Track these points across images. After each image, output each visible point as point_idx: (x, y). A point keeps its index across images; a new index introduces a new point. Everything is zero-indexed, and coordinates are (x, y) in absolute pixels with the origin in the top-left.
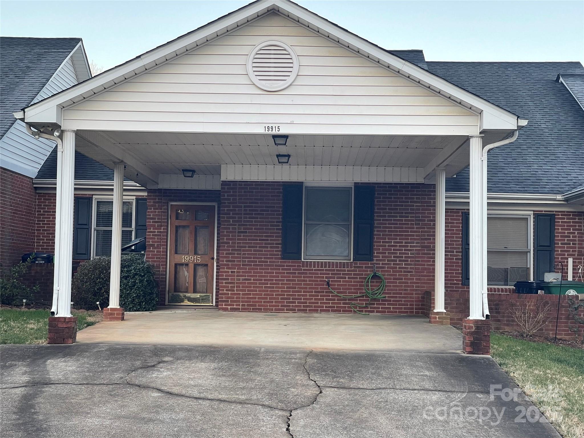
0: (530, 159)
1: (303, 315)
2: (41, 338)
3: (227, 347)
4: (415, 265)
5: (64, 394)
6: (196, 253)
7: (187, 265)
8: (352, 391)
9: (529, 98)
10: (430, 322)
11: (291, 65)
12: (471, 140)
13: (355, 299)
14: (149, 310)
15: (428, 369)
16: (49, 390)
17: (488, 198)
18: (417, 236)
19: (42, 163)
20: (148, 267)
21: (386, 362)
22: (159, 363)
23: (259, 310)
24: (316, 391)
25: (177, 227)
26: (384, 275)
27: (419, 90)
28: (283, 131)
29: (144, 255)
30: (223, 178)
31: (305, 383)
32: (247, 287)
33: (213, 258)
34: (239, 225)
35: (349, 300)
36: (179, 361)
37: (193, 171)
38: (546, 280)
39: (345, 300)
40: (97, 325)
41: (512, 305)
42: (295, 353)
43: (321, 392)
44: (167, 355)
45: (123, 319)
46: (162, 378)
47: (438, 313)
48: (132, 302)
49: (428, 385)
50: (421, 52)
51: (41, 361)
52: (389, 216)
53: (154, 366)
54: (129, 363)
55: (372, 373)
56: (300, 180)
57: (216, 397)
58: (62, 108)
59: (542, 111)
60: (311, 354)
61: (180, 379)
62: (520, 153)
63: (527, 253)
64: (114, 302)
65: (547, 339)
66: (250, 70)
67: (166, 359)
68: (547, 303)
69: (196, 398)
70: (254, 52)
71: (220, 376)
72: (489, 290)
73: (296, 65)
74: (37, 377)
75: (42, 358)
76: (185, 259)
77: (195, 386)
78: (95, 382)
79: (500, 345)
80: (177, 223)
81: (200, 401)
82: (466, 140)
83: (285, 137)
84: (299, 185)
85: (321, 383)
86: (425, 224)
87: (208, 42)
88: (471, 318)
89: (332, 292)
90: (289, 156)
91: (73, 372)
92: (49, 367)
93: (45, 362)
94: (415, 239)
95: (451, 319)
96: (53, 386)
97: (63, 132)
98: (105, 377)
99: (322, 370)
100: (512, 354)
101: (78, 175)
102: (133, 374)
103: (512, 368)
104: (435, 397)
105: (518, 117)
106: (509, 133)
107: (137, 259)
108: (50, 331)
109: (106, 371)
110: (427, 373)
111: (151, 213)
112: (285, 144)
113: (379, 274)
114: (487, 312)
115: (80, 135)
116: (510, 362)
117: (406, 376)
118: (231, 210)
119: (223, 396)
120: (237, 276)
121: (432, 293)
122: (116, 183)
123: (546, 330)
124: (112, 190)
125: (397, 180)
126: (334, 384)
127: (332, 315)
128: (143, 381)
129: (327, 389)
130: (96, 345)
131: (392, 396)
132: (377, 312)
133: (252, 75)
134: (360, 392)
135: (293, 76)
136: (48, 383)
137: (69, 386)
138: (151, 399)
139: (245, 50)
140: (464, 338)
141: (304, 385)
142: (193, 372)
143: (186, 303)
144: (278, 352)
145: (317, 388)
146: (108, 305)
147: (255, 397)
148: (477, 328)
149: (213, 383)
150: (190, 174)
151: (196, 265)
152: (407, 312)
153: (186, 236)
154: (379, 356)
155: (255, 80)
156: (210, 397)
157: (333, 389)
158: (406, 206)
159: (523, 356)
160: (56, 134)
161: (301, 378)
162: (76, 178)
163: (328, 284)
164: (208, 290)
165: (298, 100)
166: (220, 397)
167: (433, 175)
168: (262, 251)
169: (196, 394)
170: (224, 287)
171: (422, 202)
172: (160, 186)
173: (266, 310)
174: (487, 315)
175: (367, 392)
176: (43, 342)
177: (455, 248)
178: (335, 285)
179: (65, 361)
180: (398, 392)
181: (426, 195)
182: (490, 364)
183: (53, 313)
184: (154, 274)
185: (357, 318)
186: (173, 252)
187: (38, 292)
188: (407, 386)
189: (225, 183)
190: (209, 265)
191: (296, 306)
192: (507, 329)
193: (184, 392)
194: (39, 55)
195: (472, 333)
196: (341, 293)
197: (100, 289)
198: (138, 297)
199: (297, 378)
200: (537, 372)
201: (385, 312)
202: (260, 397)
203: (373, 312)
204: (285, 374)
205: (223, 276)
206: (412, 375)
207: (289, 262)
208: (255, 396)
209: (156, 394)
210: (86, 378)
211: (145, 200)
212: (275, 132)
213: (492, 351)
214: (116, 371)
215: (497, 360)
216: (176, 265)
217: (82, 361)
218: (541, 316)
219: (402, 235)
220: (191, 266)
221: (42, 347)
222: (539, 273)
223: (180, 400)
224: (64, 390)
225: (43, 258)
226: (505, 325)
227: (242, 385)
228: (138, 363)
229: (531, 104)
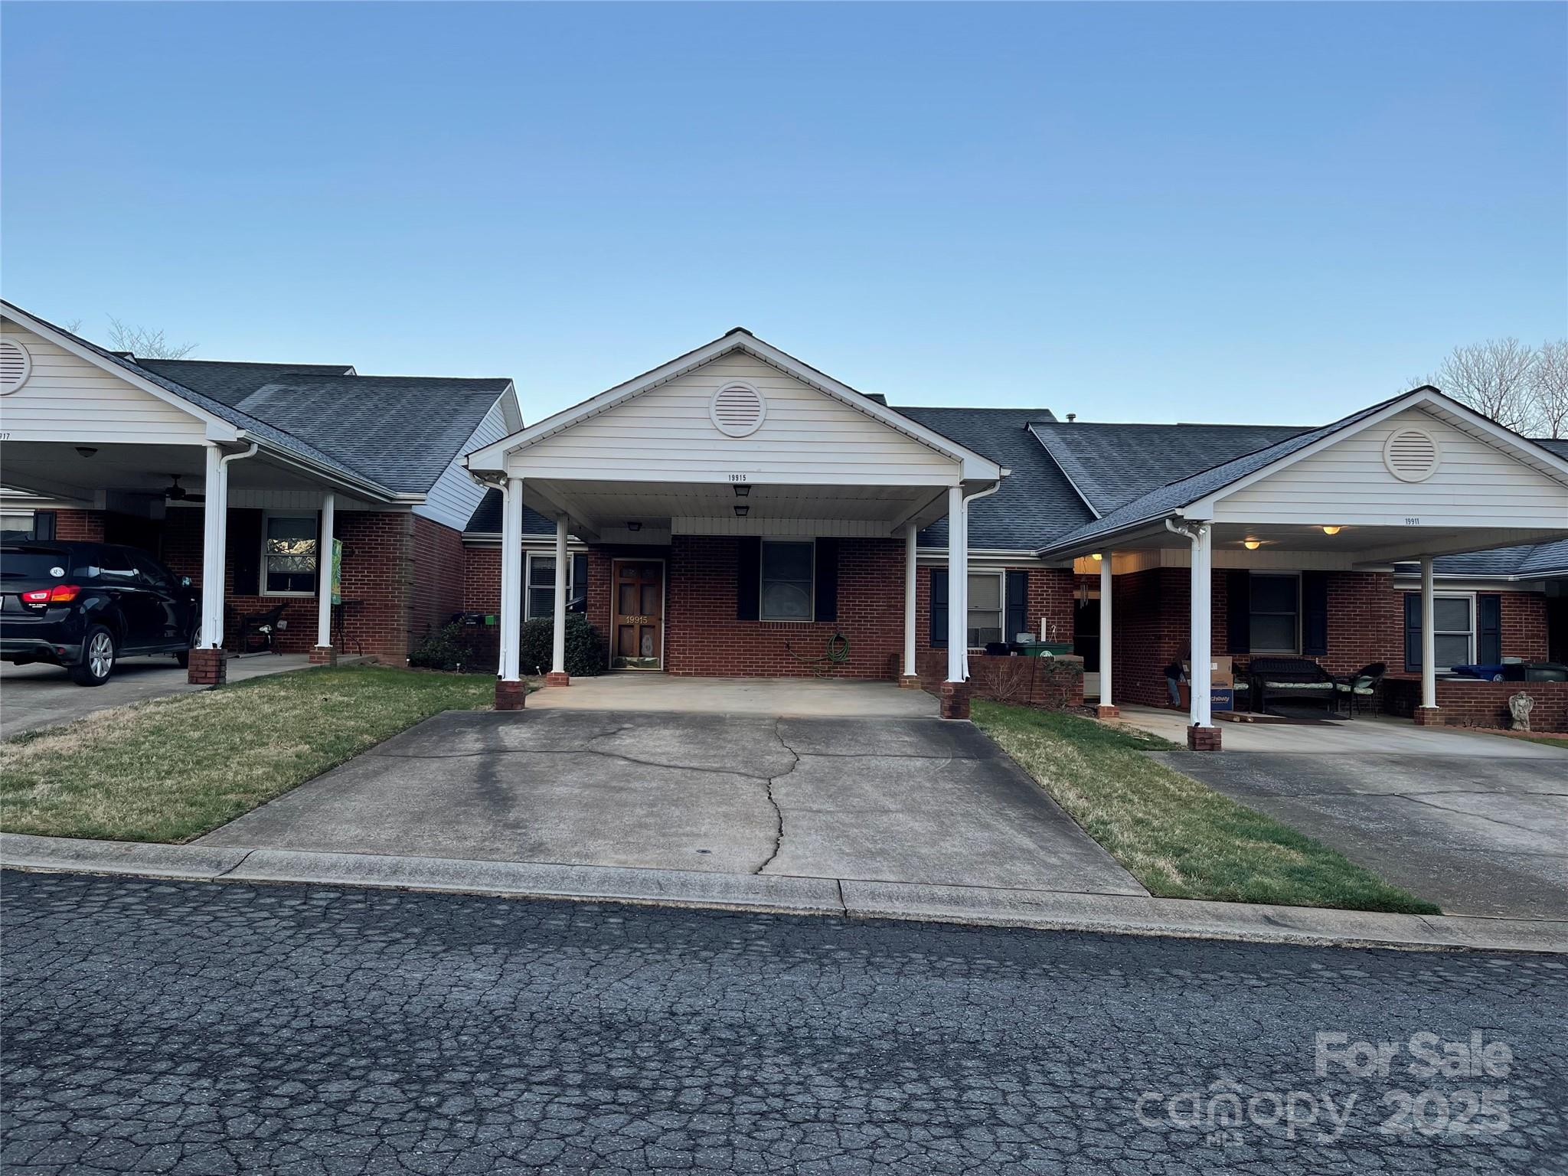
0: (1001, 512)
1: (762, 679)
2: (487, 704)
3: (690, 713)
4: (881, 625)
5: (525, 761)
6: (642, 614)
7: (632, 626)
8: (831, 758)
9: (997, 447)
10: (900, 686)
11: (757, 409)
12: (951, 491)
13: (817, 662)
14: (593, 675)
15: (908, 735)
16: (507, 758)
17: (969, 554)
18: (883, 594)
19: (471, 515)
20: (592, 629)
21: (862, 727)
22: (620, 730)
23: (713, 675)
24: (792, 758)
25: (621, 585)
26: (848, 637)
27: (896, 437)
28: (749, 480)
29: (584, 616)
30: (674, 532)
31: (779, 750)
32: (700, 650)
33: (661, 619)
34: (692, 583)
35: (811, 663)
36: (641, 728)
37: (640, 525)
38: (1018, 641)
39: (806, 663)
40: (541, 691)
41: (985, 668)
42: (764, 719)
43: (798, 760)
44: (626, 722)
45: (568, 685)
46: (625, 746)
47: (908, 677)
48: (574, 666)
49: (910, 751)
50: (882, 396)
51: (492, 728)
52: (853, 574)
53: (614, 733)
54: (587, 730)
55: (849, 740)
56: (758, 533)
57: (687, 766)
58: (508, 453)
59: (1011, 462)
60: (780, 720)
61: (645, 746)
62: (990, 506)
63: (998, 612)
64: (558, 666)
65: (1021, 703)
66: (713, 414)
67: (626, 726)
68: (1020, 666)
69: (666, 766)
70: (718, 394)
71: (686, 743)
72: (968, 651)
73: (762, 409)
74: (492, 744)
75: (492, 724)
76: (630, 619)
77: (664, 754)
78: (555, 750)
79: (977, 710)
80: (622, 580)
81: (671, 769)
82: (945, 491)
83: (748, 487)
84: (756, 540)
85: (798, 750)
86: (892, 582)
87: (667, 383)
88: (950, 680)
89: (792, 655)
90: (747, 508)
91: (529, 739)
92: (502, 734)
93: (497, 728)
94: (881, 598)
95: (922, 683)
96: (510, 754)
97: (509, 480)
98: (565, 745)
99: (794, 737)
100: (990, 718)
101: (526, 528)
102: (594, 741)
103: (995, 733)
104: (919, 763)
105: (1001, 466)
106: (991, 484)
107: (579, 620)
108: (497, 696)
109: (565, 738)
110: (907, 739)
111: (593, 570)
112: (747, 495)
113: (842, 635)
114: (967, 674)
115: (527, 484)
116: (991, 726)
117: (886, 742)
118: (683, 567)
119: (694, 764)
120: (690, 638)
121: (901, 655)
122: (559, 538)
123: (1020, 694)
124: (555, 545)
125: (861, 535)
126: (811, 751)
127: (793, 679)
128: (606, 748)
129: (805, 756)
130: (547, 711)
131: (874, 762)
132: (840, 676)
133: (715, 419)
134: (840, 759)
135: (760, 419)
136: (505, 751)
137: (528, 754)
138: (619, 768)
139: (708, 392)
140: (942, 702)
141: (778, 753)
142: (659, 739)
143: (629, 667)
144: (745, 718)
145: (793, 756)
146: (552, 669)
147: (729, 765)
148: (956, 691)
149: (682, 750)
150: (636, 527)
151: (642, 627)
152: (872, 676)
153: (631, 595)
154: (853, 722)
155: (719, 425)
156: (680, 765)
157: (810, 756)
158: (871, 562)
159: (1002, 720)
160: (502, 482)
161: (774, 745)
162: (523, 532)
163: (788, 646)
164: (656, 653)
165: (765, 447)
166: (692, 765)
167: (903, 528)
168: (716, 611)
169: (665, 762)
170: (676, 650)
171: (888, 558)
172: (603, 541)
173: (721, 675)
174: (967, 678)
175: (847, 759)
176: (489, 708)
177: (923, 608)
178: (795, 647)
179: (517, 728)
180: (879, 758)
181: (893, 550)
182: (971, 730)
183: (500, 677)
184: (598, 636)
185: (823, 683)
186: (617, 612)
187: (471, 656)
188: (888, 752)
189: (675, 537)
190: (657, 626)
191: (753, 670)
192: (979, 693)
193: (652, 760)
194: (467, 397)
195: (951, 697)
196: (803, 655)
197: (540, 652)
198: (581, 661)
199: (770, 744)
200: (1020, 736)
201: (848, 676)
202: (734, 764)
203: (836, 676)
204: (757, 742)
205: (673, 637)
206: (892, 741)
207: (747, 623)
208: (729, 763)
209: (623, 763)
210: (544, 746)
211: (586, 555)
212: (740, 481)
213: (970, 716)
214: (576, 738)
215: (977, 725)
216: (621, 627)
217: (537, 727)
218: (1015, 678)
219: (867, 594)
220: (637, 628)
221: (489, 713)
222: (1010, 634)
223: (650, 769)
224: (523, 758)
225: (475, 619)
226: (977, 689)
227: (712, 752)
228: (597, 730)
229: (999, 453)
